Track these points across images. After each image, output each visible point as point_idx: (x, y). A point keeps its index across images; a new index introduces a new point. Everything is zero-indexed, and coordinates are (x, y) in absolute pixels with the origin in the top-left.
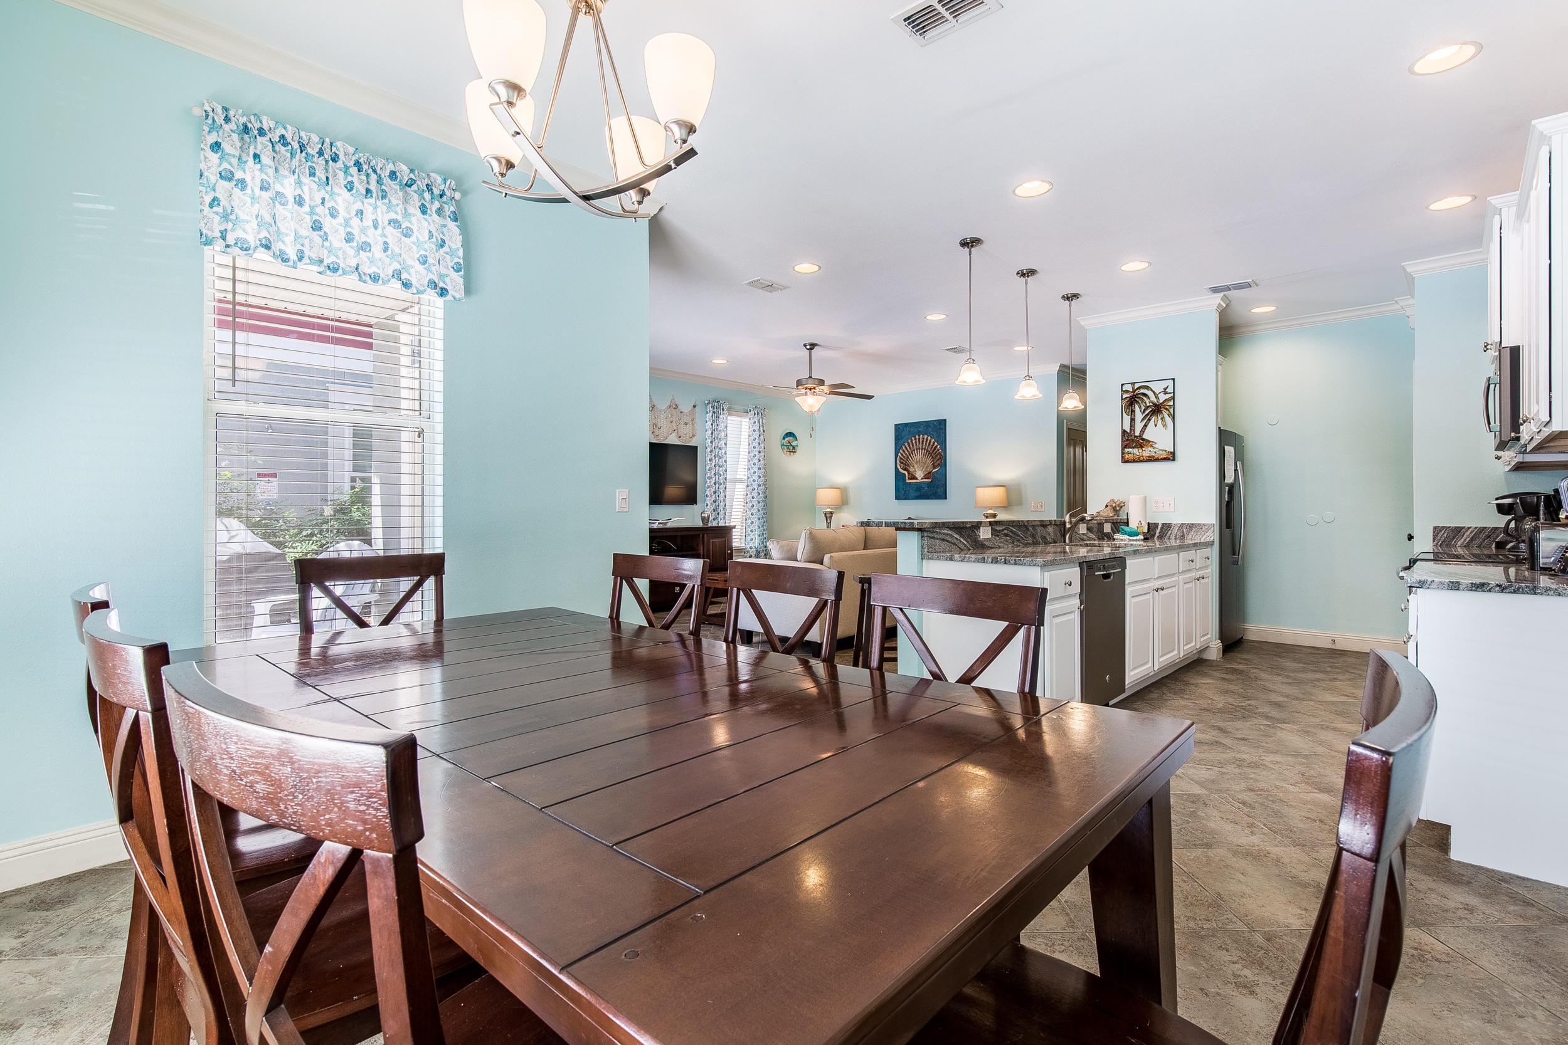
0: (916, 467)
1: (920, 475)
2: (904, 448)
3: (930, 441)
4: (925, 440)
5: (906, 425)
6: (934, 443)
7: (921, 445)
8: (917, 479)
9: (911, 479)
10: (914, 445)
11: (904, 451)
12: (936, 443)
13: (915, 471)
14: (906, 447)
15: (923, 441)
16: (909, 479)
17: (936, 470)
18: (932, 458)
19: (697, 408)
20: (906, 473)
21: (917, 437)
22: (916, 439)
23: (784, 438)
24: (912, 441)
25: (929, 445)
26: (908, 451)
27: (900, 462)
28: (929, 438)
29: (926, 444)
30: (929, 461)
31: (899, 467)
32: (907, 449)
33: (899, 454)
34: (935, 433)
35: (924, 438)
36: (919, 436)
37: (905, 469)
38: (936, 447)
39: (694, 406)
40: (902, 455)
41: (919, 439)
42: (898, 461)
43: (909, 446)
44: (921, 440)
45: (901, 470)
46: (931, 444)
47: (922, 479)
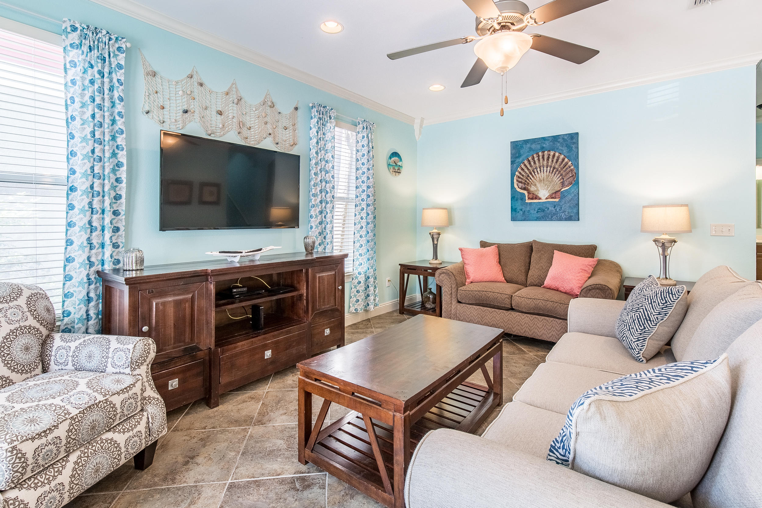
0: (538, 185)
1: (544, 194)
2: (523, 166)
3: (558, 157)
4: (551, 157)
5: (526, 142)
6: (563, 160)
7: (545, 162)
8: (540, 199)
9: (532, 199)
10: (537, 162)
11: (522, 169)
12: (566, 160)
13: (538, 190)
14: (525, 165)
15: (548, 158)
16: (529, 198)
17: (567, 188)
18: (561, 175)
19: (299, 112)
20: (525, 192)
21: (540, 154)
22: (539, 156)
23: (390, 158)
24: (533, 158)
25: (557, 162)
26: (528, 169)
27: (517, 181)
28: (557, 154)
29: (553, 161)
30: (556, 179)
31: (516, 186)
32: (526, 167)
33: (517, 173)
34: (565, 150)
35: (549, 155)
36: (543, 152)
37: (525, 189)
38: (567, 163)
39: (296, 109)
40: (520, 173)
41: (543, 156)
42: (515, 181)
43: (530, 164)
44: (546, 157)
45: (519, 190)
46: (560, 160)
47: (547, 199)
